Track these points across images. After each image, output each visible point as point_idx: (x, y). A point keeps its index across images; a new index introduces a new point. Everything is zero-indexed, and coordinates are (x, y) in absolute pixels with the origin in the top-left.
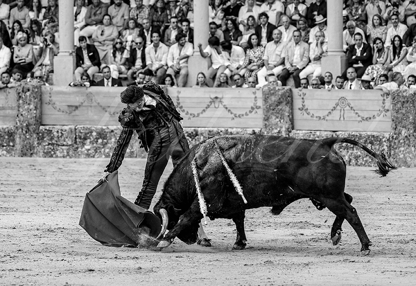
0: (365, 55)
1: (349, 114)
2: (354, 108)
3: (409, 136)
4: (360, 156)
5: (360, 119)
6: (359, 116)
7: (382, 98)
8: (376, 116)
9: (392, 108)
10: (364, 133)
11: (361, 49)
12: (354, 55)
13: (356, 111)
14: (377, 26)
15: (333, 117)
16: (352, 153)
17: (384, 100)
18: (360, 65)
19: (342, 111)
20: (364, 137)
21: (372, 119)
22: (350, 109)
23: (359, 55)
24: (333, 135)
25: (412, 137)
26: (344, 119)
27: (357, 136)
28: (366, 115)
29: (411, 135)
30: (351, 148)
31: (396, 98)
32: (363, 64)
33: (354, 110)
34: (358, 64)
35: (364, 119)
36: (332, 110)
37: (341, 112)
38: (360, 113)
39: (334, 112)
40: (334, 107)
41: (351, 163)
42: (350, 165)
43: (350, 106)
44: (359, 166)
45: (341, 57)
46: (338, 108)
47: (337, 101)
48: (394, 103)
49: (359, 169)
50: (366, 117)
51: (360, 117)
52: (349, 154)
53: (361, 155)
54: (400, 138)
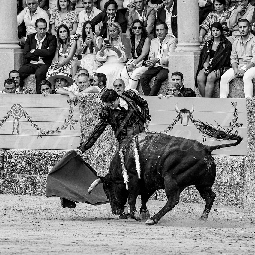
0: (48, 49)
1: (25, 127)
2: (32, 119)
3: (104, 154)
4: (39, 182)
5: (39, 132)
6: (38, 129)
7: (69, 106)
8: (60, 129)
9: (81, 119)
10: (45, 151)
11: (43, 40)
12: (33, 49)
13: (34, 123)
14: (64, 9)
15: (5, 130)
16: (28, 178)
17: (71, 108)
18: (41, 62)
19: (16, 122)
20: (45, 157)
21: (55, 134)
22: (26, 120)
23: (40, 48)
24: (3, 154)
25: (107, 156)
26: (18, 132)
27: (35, 155)
28: (46, 127)
29: (106, 154)
30: (27, 171)
31: (86, 106)
32: (44, 60)
33: (32, 122)
34: (38, 61)
35: (45, 132)
36: (3, 121)
37: (14, 123)
38: (40, 125)
39: (5, 123)
40: (6, 117)
41: (27, 192)
42: (26, 194)
43: (27, 116)
44: (38, 195)
45: (15, 51)
46: (11, 118)
47: (10, 109)
48: (84, 111)
49: (38, 199)
50: (47, 130)
51: (40, 131)
52: (24, 179)
53: (41, 180)
54: (92, 158)
